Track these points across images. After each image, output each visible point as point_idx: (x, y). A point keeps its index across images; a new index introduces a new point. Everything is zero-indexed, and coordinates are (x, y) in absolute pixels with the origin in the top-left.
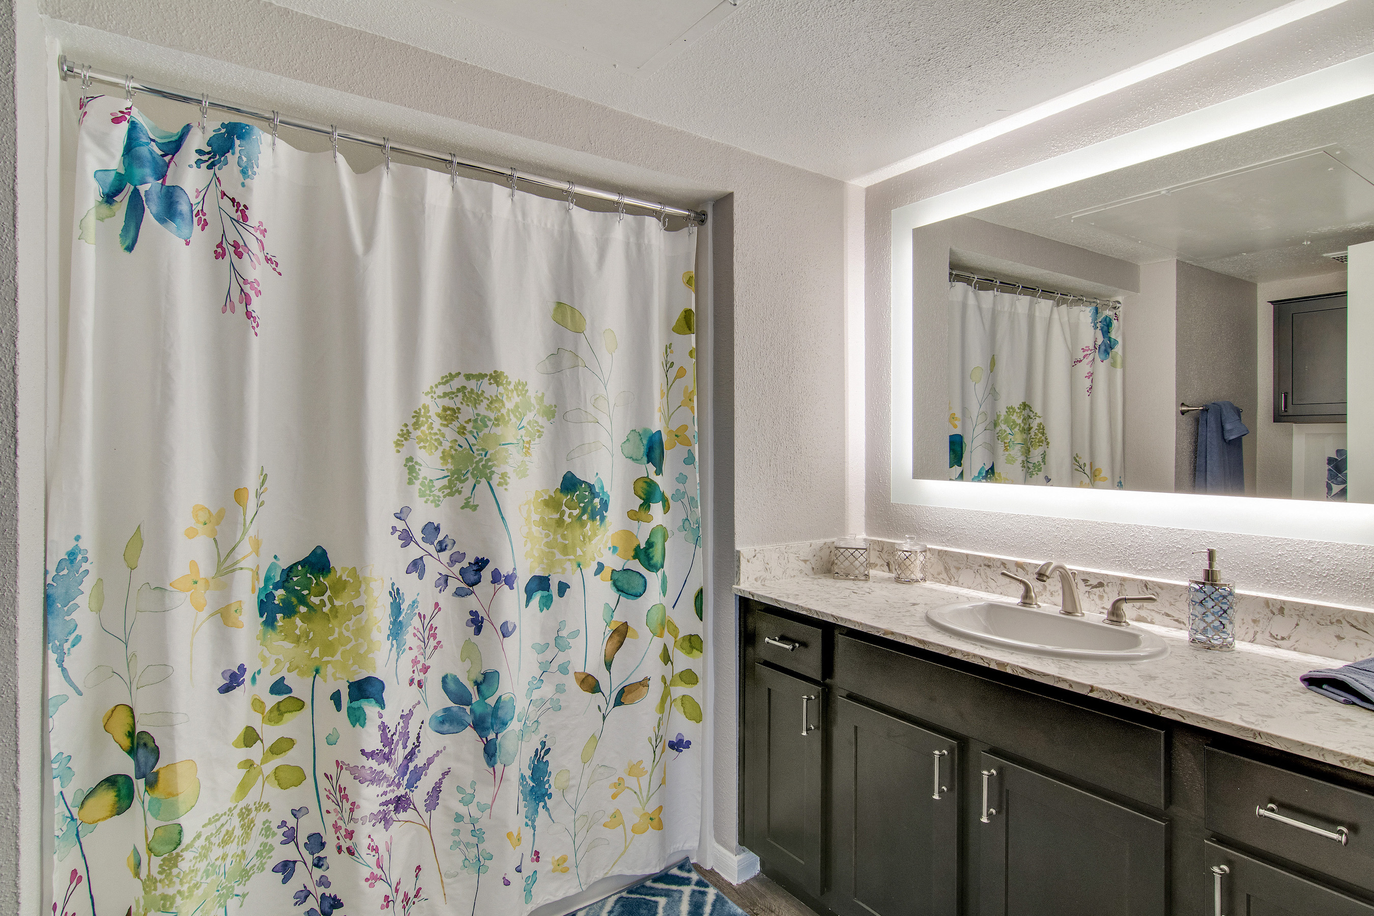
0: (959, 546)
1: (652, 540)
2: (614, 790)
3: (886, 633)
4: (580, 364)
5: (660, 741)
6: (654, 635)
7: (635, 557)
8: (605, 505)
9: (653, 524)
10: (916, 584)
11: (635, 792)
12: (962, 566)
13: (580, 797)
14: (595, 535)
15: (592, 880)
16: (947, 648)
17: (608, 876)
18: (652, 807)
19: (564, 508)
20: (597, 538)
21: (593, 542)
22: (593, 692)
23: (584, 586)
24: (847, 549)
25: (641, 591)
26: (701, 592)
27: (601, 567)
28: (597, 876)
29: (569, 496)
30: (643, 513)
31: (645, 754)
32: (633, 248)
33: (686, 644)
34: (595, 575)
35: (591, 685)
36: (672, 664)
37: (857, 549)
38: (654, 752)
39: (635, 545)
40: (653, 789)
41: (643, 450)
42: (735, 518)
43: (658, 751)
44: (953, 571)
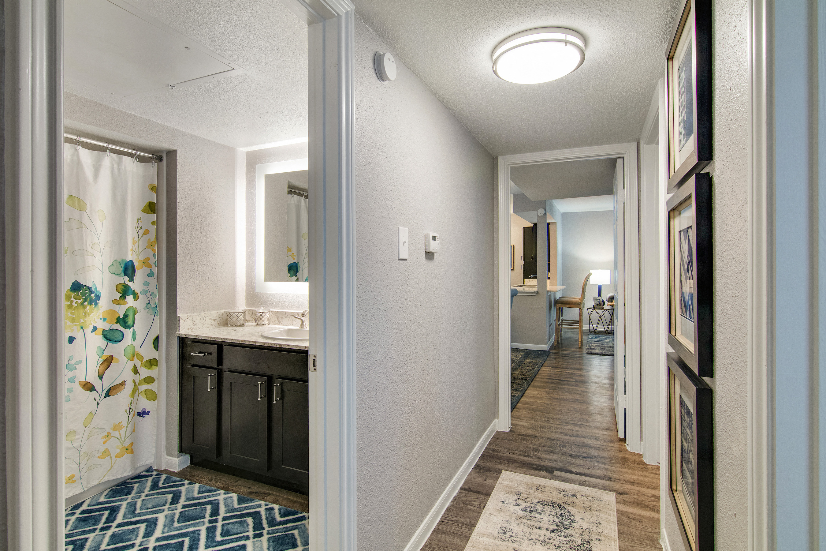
0: (283, 309)
1: (127, 313)
2: (105, 439)
3: (242, 341)
4: (83, 227)
5: (132, 411)
6: (128, 360)
7: (117, 323)
8: (98, 297)
9: (128, 306)
10: (265, 326)
11: (117, 438)
12: (283, 317)
13: (83, 443)
14: (92, 312)
15: (91, 485)
16: (263, 343)
17: (101, 482)
18: (127, 443)
19: (73, 299)
20: (93, 314)
21: (91, 316)
22: (91, 391)
23: (85, 338)
24: (234, 313)
25: (121, 339)
26: (158, 337)
27: (95, 329)
28: (94, 483)
29: (76, 293)
30: (121, 300)
31: (123, 418)
32: (116, 171)
33: (148, 364)
34: (92, 332)
35: (89, 387)
36: (140, 374)
37: (239, 313)
38: (129, 416)
39: (117, 317)
40: (128, 434)
41: (121, 269)
42: (177, 301)
43: (131, 416)
44: (280, 319)
